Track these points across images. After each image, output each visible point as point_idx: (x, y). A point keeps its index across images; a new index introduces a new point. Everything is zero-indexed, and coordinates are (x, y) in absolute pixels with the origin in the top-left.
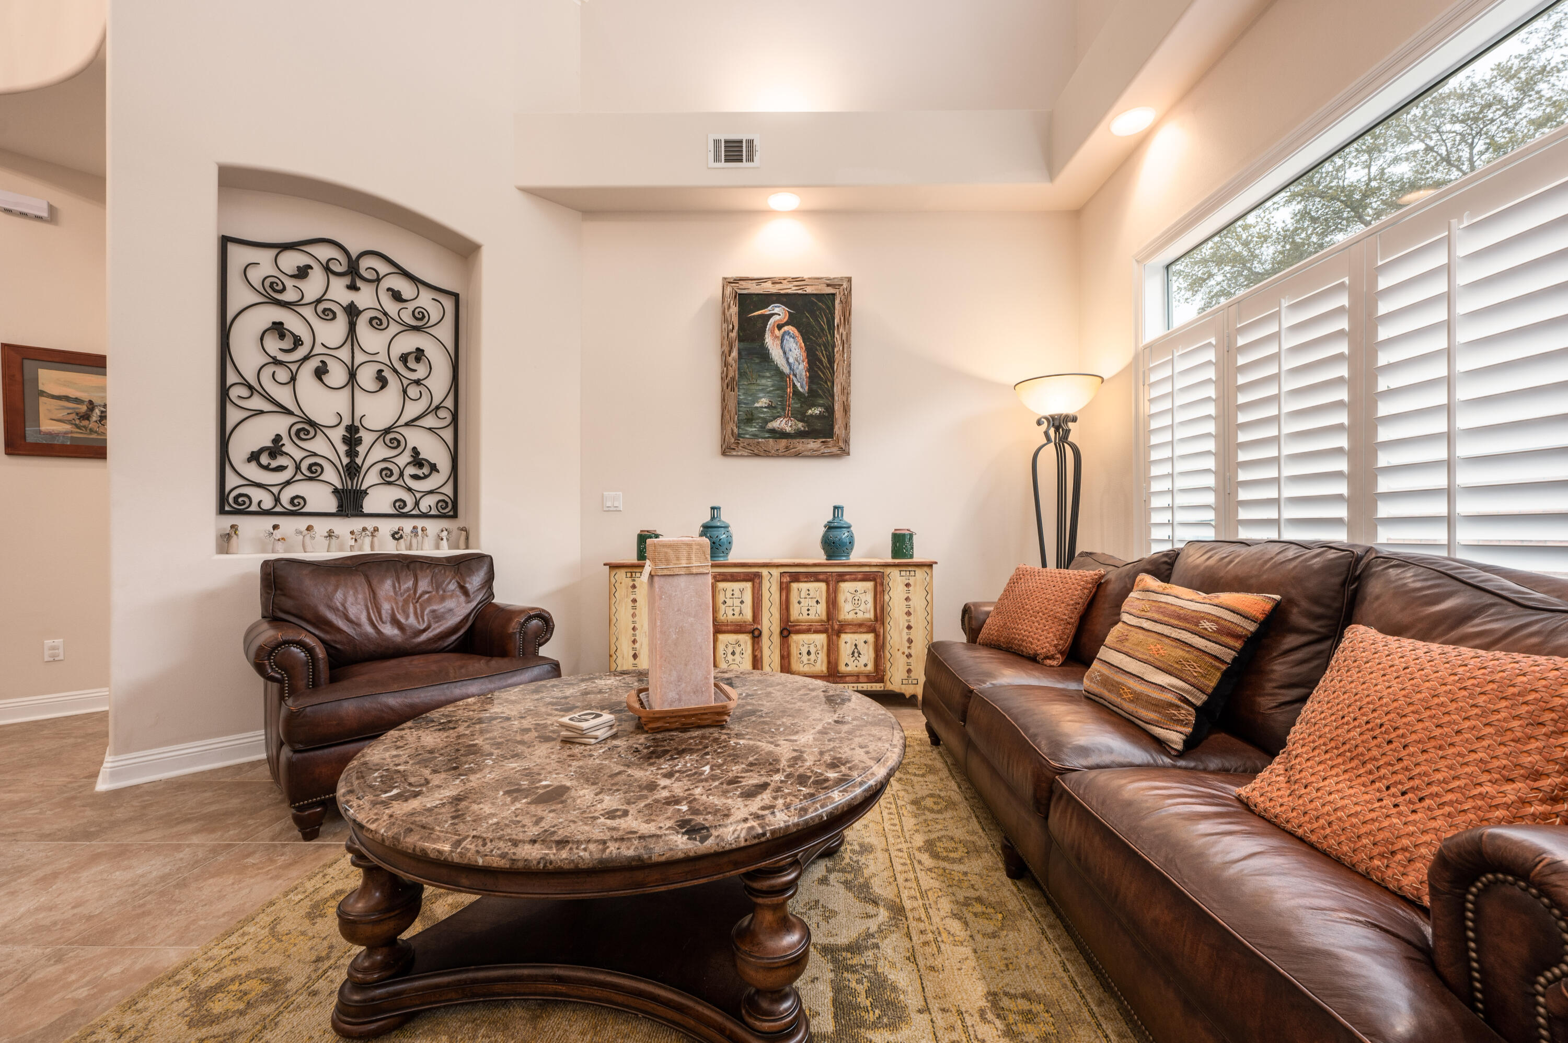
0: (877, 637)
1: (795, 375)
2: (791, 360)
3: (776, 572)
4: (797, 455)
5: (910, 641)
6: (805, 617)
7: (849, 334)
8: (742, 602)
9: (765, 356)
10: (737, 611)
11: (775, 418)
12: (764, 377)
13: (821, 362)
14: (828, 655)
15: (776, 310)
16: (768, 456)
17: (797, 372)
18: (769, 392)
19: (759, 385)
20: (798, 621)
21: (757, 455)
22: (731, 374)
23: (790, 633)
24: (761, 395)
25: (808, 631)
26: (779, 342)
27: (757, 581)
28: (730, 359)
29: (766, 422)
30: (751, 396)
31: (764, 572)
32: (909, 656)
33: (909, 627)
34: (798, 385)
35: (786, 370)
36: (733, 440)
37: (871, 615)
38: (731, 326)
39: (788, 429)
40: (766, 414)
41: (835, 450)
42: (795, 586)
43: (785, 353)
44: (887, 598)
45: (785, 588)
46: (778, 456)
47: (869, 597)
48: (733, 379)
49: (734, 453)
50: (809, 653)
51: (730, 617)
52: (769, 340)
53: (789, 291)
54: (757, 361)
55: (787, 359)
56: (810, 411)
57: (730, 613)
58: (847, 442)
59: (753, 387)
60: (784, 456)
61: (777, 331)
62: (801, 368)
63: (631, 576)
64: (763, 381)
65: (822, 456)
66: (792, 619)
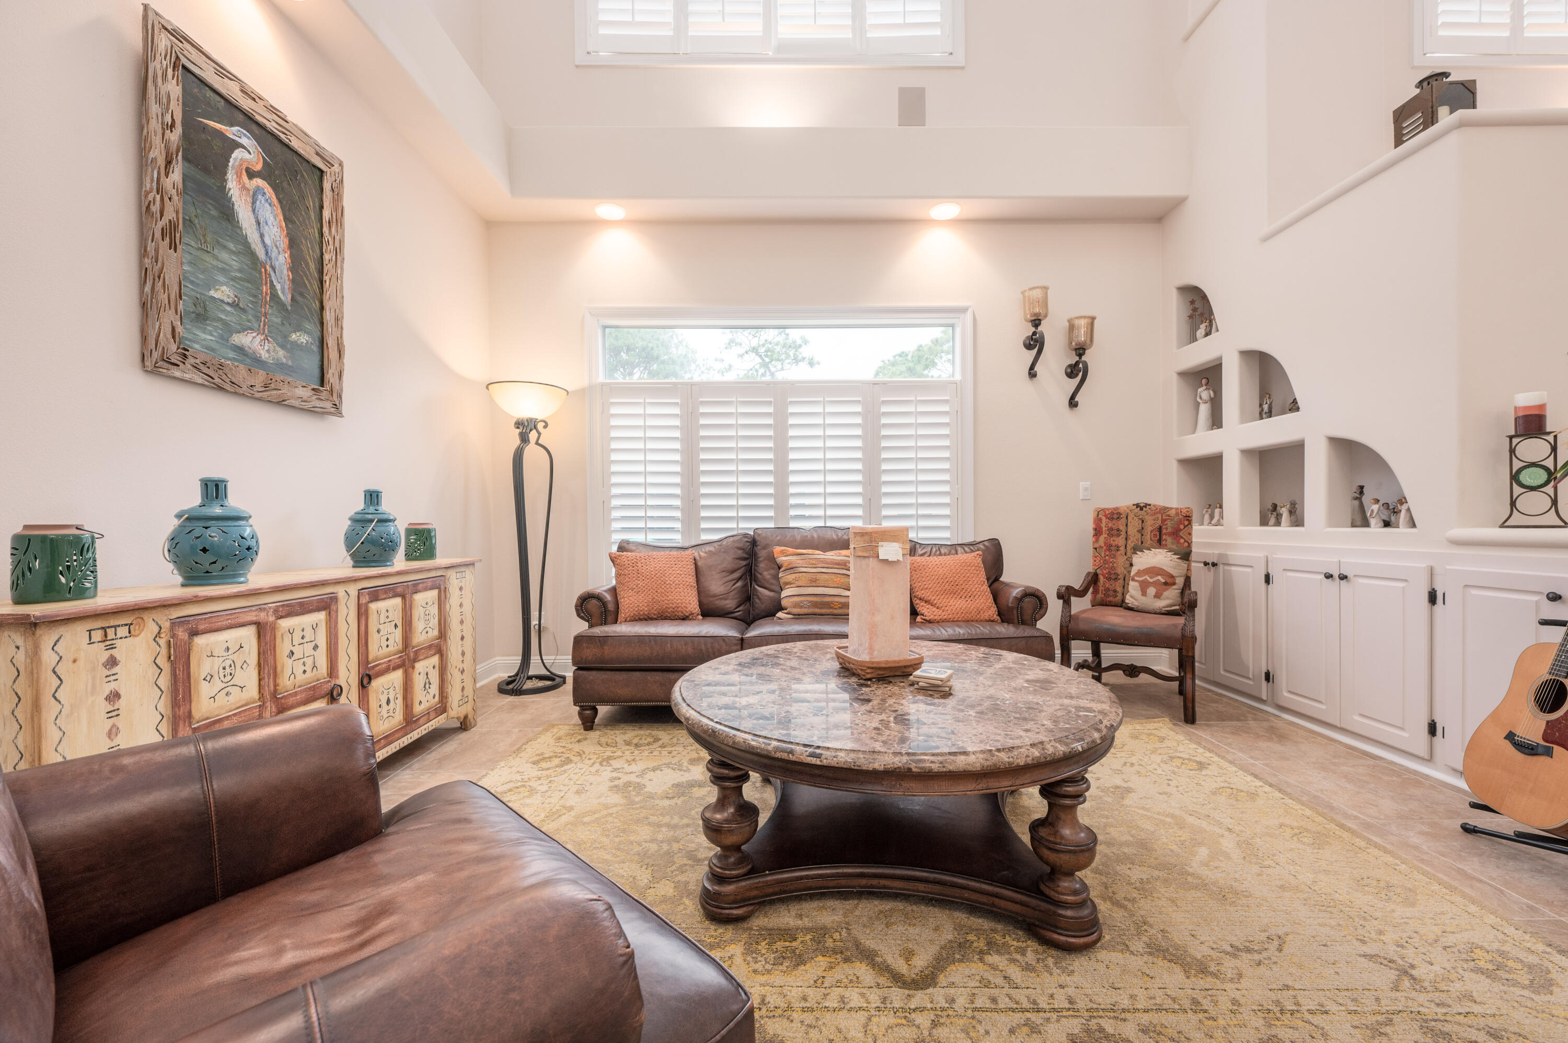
0: (442, 656)
1: (274, 269)
2: (268, 241)
3: (353, 589)
4: (281, 403)
5: (463, 654)
6: (385, 650)
7: (341, 242)
8: (316, 647)
9: (227, 214)
10: (309, 662)
11: (243, 329)
12: (225, 247)
13: (307, 264)
14: (405, 698)
15: (244, 141)
16: (236, 393)
17: (277, 264)
18: (233, 279)
19: (217, 258)
20: (376, 659)
21: (220, 388)
22: (170, 214)
23: (370, 678)
24: (221, 278)
25: (387, 670)
26: (250, 200)
27: (333, 607)
28: (168, 183)
29: (229, 330)
30: (203, 272)
31: (340, 591)
32: (462, 672)
33: (462, 638)
34: (278, 287)
35: (261, 254)
36: (174, 347)
37: (436, 633)
38: (168, 119)
39: (264, 355)
40: (229, 316)
41: (328, 405)
42: (373, 606)
43: (258, 223)
44: (448, 606)
45: (362, 613)
46: (252, 398)
47: (434, 610)
48: (173, 226)
49: (177, 373)
50: (388, 702)
51: (300, 677)
52: (232, 184)
53: (268, 124)
54: (214, 212)
55: (262, 236)
56: (294, 337)
57: (299, 669)
58: (340, 397)
59: (207, 258)
60: (260, 399)
61: (245, 177)
62: (282, 260)
63: (105, 638)
64: (224, 256)
65: (311, 411)
66: (371, 658)
